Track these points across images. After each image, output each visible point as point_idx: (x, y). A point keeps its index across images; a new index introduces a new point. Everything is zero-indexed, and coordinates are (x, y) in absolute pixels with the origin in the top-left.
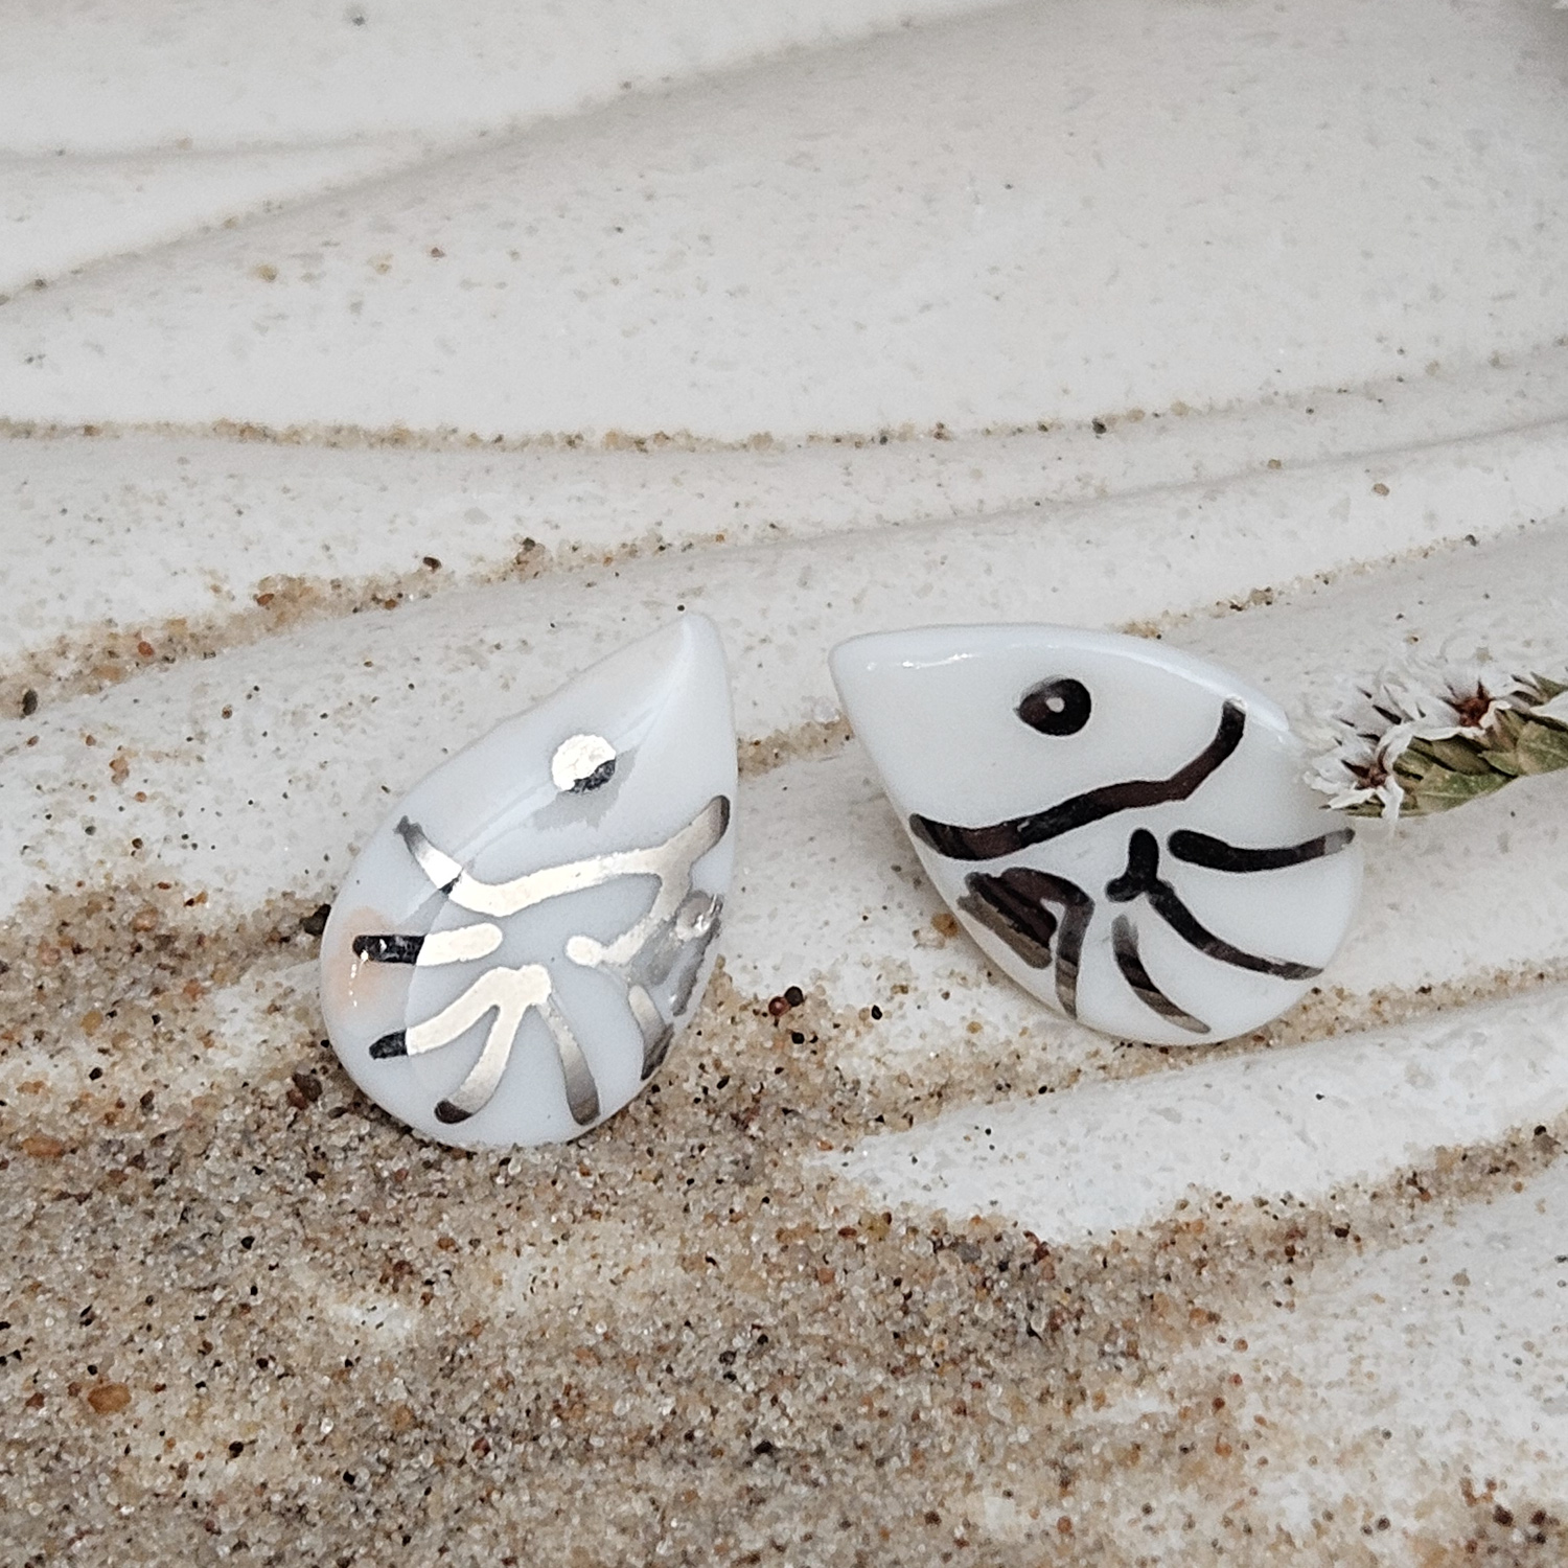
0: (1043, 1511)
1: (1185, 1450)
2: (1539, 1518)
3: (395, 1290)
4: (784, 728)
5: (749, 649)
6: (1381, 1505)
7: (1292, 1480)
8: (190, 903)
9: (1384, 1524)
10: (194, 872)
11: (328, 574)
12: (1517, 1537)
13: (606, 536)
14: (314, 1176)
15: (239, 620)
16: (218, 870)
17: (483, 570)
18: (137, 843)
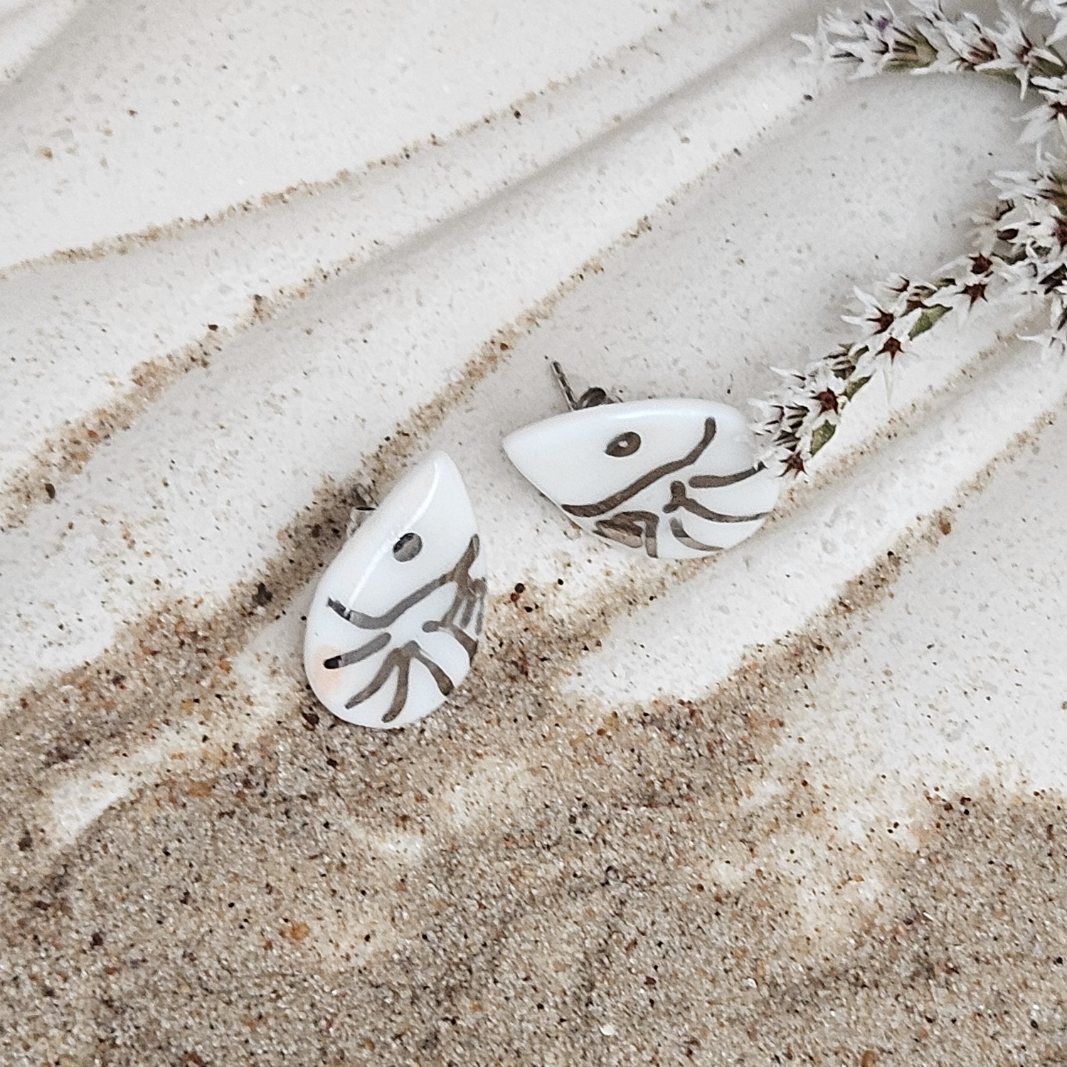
0: (746, 867)
1: (799, 816)
2: (964, 801)
3: (405, 829)
4: (438, 391)
5: (408, 354)
6: (893, 816)
7: (850, 815)
8: (196, 606)
9: (896, 825)
10: (190, 588)
11: (163, 352)
12: (956, 816)
13: (293, 279)
14: (332, 763)
15: (131, 397)
16: (202, 582)
17: (240, 321)
18: (157, 582)
